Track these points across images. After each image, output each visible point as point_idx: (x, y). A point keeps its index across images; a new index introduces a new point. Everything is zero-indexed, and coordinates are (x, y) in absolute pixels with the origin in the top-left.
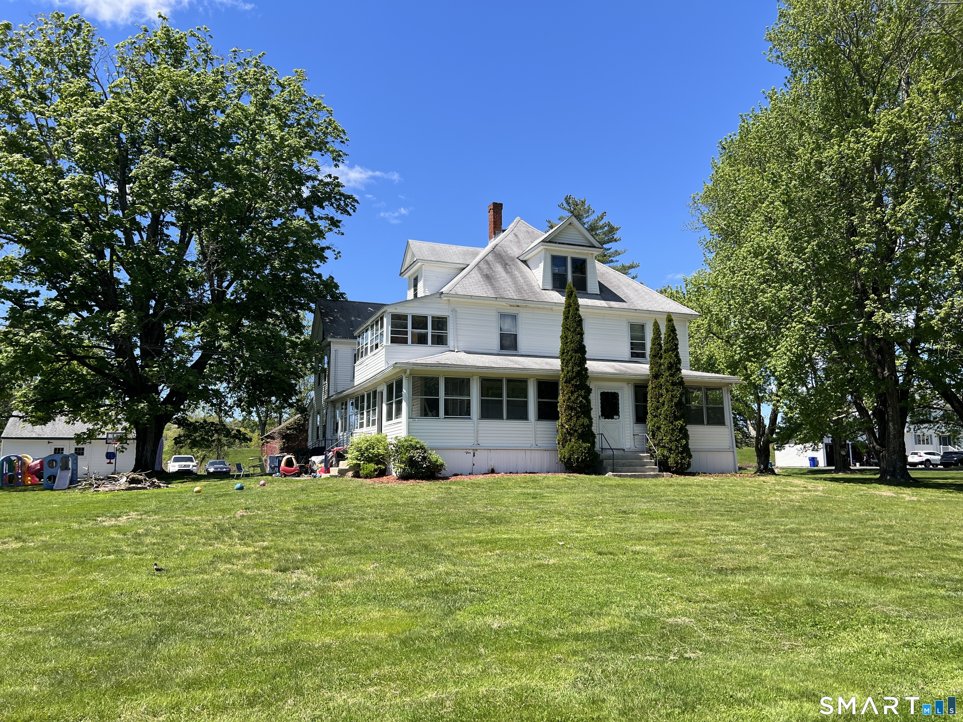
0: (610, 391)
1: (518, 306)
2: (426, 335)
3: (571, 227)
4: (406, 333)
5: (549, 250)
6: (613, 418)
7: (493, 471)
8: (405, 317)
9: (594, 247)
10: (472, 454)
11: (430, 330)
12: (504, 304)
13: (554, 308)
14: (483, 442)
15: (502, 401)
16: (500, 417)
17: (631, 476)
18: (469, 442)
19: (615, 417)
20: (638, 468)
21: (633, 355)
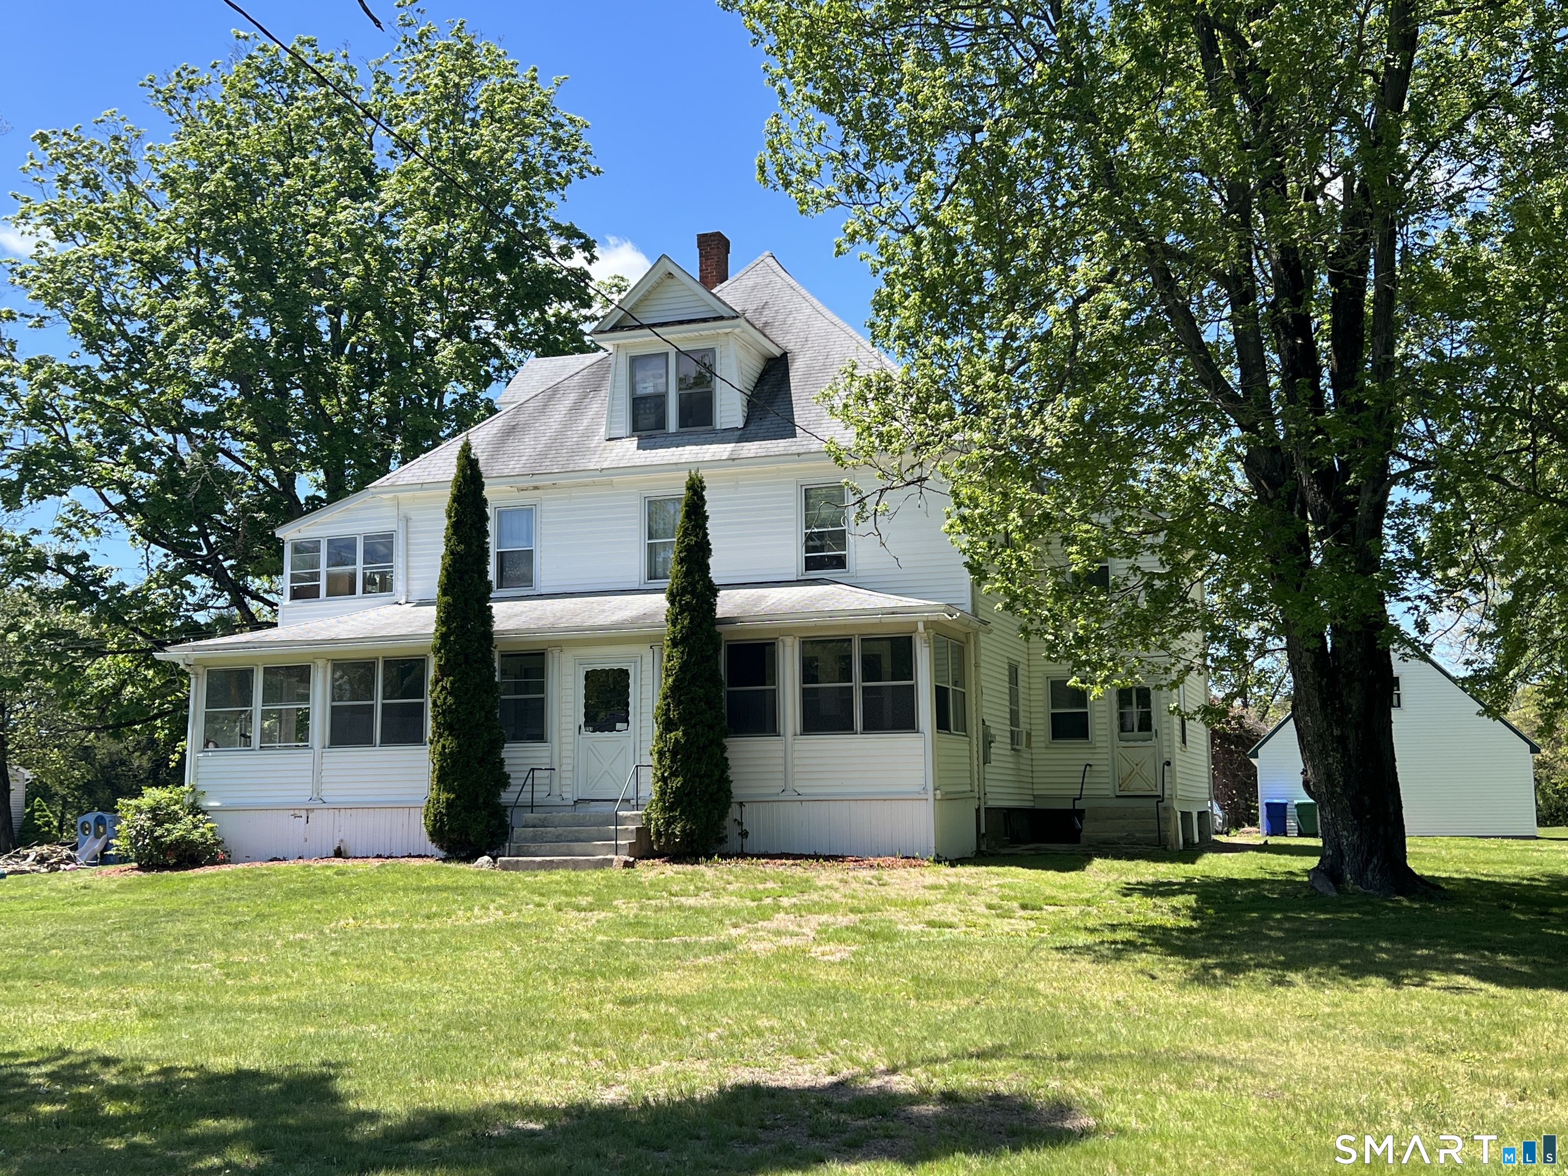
0: (607, 667)
1: (536, 488)
2: (353, 577)
3: (670, 281)
4: (315, 576)
5: (625, 346)
6: (612, 729)
7: (338, 853)
8: (314, 546)
9: (721, 318)
10: (304, 819)
11: (359, 567)
12: (504, 488)
13: (616, 479)
14: (330, 793)
15: (370, 709)
16: (367, 741)
17: (542, 866)
18: (301, 794)
19: (619, 726)
20: (577, 846)
21: (811, 564)
